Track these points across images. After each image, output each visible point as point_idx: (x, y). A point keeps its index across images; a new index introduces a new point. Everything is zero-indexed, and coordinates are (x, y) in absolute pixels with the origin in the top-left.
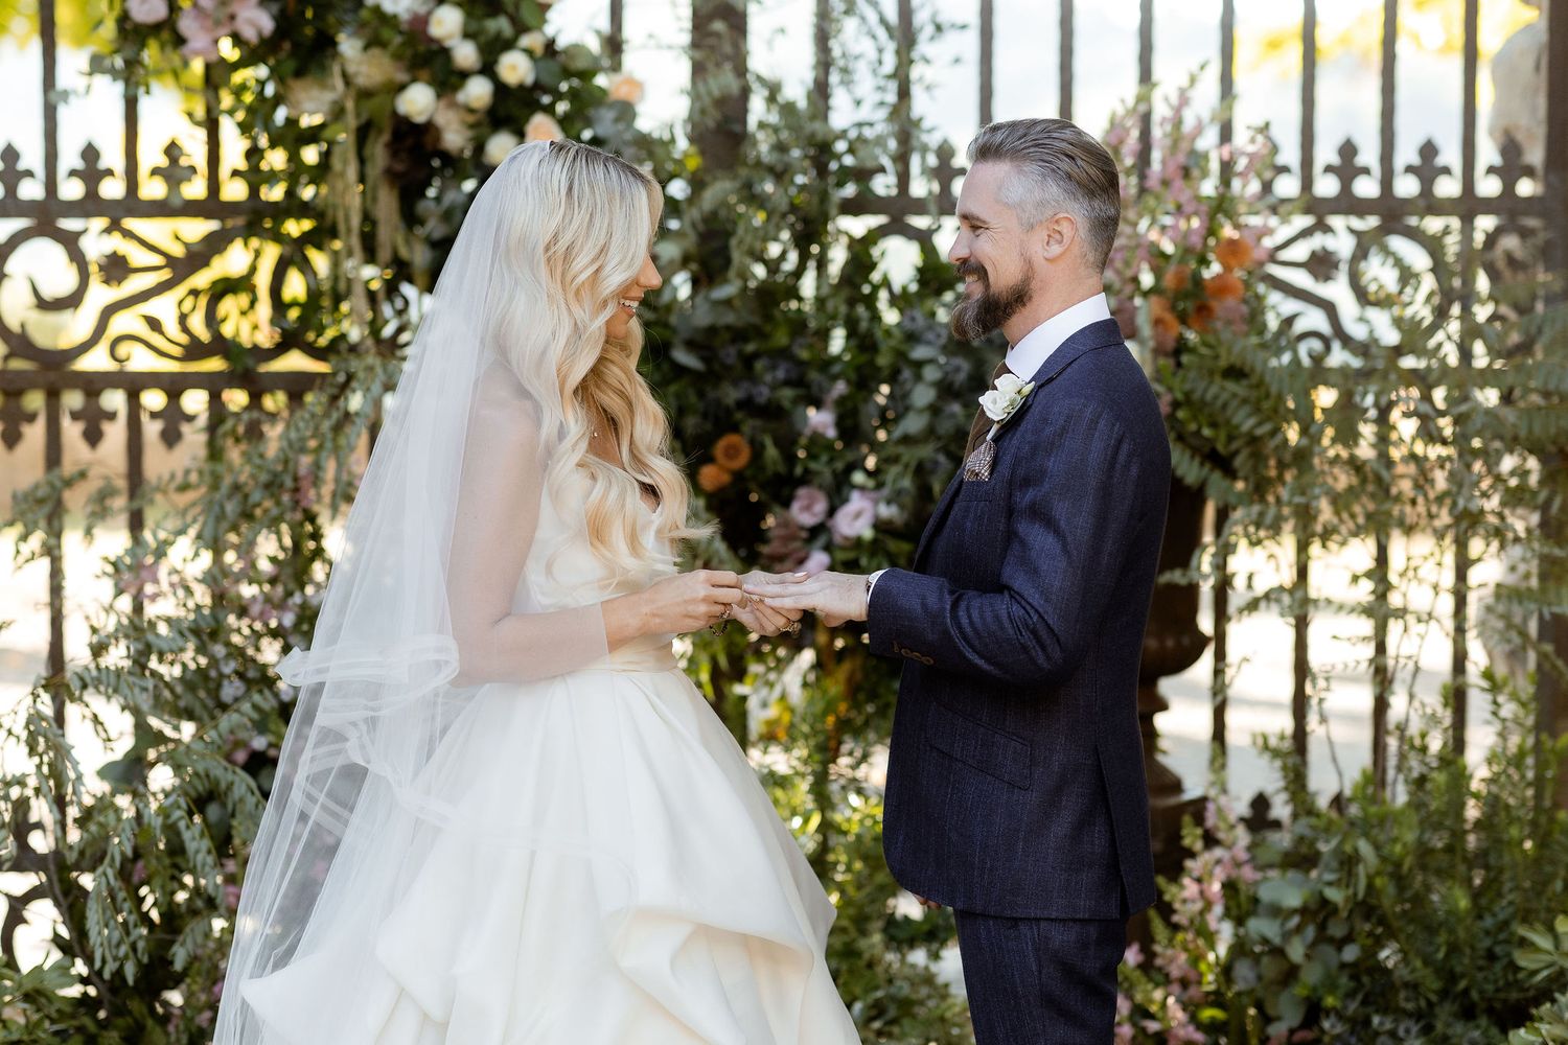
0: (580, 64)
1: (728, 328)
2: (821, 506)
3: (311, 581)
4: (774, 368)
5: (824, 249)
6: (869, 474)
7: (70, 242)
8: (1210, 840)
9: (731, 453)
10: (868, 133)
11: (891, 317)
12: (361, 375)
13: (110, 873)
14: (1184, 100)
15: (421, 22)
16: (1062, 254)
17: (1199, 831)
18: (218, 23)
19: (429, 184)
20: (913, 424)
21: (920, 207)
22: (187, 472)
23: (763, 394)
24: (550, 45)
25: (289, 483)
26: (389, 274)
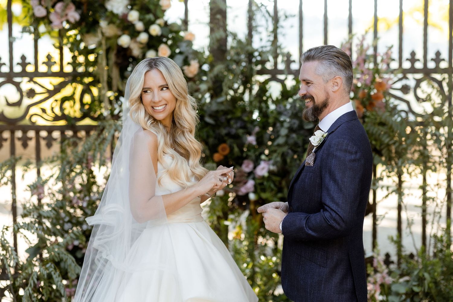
0: (175, 29)
1: (222, 111)
2: (251, 166)
3: (92, 191)
4: (236, 123)
5: (252, 85)
6: (267, 156)
7: (17, 85)
8: (376, 271)
9: (224, 149)
10: (264, 50)
11: (272, 107)
12: (107, 127)
13: (30, 289)
14: (364, 38)
15: (125, 16)
16: (338, 90)
17: (372, 269)
18: (62, 17)
19: (128, 66)
20: (281, 141)
21: (281, 72)
22: (53, 157)
23: (233, 131)
24: (166, 23)
25: (85, 161)
26: (117, 94)
